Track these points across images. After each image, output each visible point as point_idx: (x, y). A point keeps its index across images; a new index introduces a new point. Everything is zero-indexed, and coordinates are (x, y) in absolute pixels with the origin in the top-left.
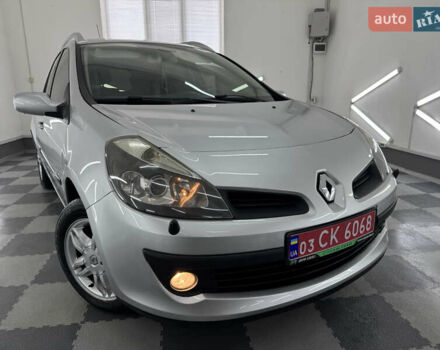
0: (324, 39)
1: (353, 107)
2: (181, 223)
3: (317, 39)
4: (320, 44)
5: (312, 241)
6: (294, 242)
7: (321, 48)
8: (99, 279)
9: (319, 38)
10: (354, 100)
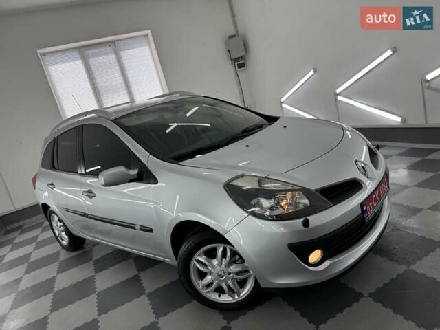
0: (242, 58)
1: (284, 105)
2: (310, 218)
3: (237, 59)
4: (240, 63)
5: (371, 204)
6: (364, 209)
7: (242, 66)
8: (229, 287)
9: (239, 58)
10: (283, 100)
